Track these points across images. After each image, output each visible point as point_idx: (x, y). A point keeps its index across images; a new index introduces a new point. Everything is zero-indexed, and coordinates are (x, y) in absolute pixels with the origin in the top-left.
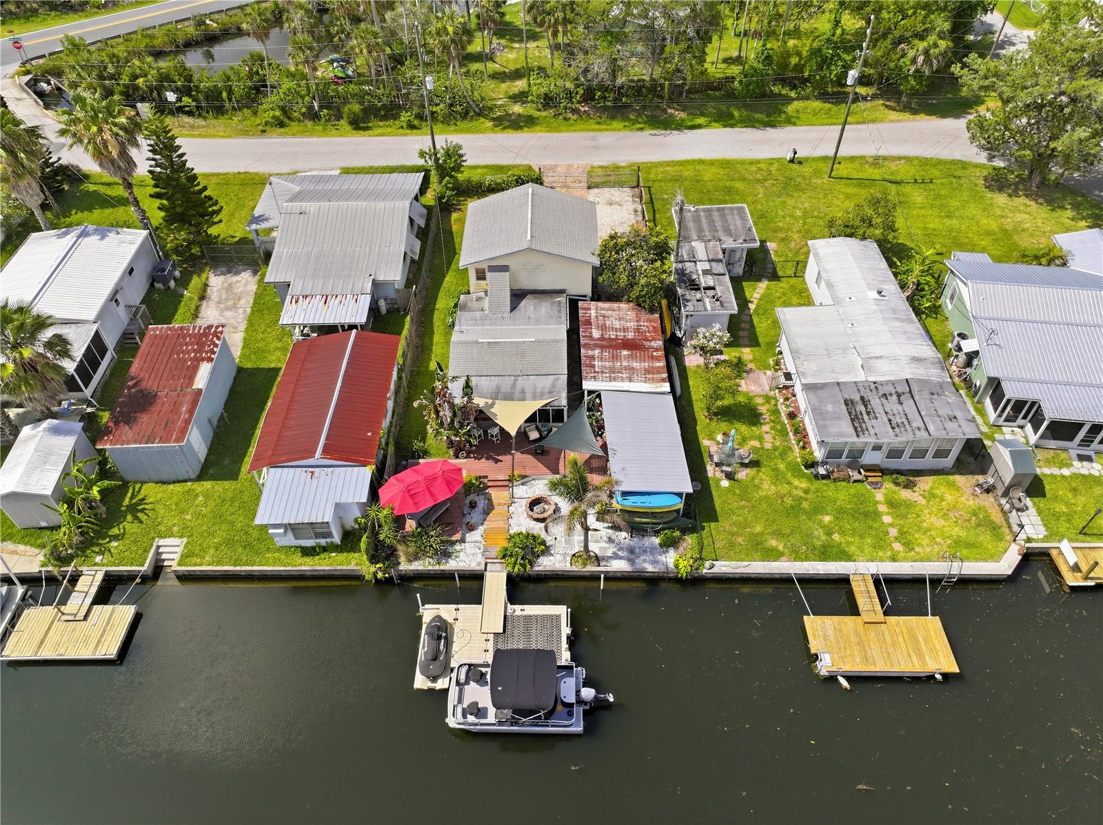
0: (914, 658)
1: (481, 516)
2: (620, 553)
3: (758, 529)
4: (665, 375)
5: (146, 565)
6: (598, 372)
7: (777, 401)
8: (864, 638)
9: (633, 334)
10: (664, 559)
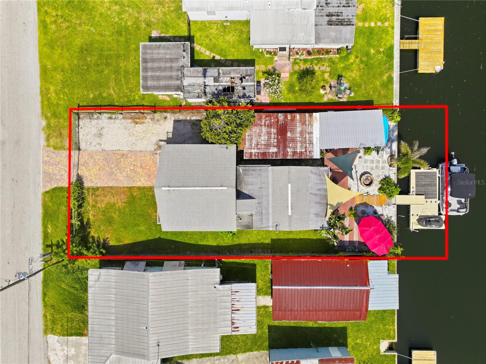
0: (438, 33)
1: (369, 208)
2: (389, 145)
3: (378, 83)
4: (307, 115)
5: (394, 354)
6: (306, 150)
7: (298, 59)
8: (428, 50)
9: (272, 129)
10: (391, 127)
